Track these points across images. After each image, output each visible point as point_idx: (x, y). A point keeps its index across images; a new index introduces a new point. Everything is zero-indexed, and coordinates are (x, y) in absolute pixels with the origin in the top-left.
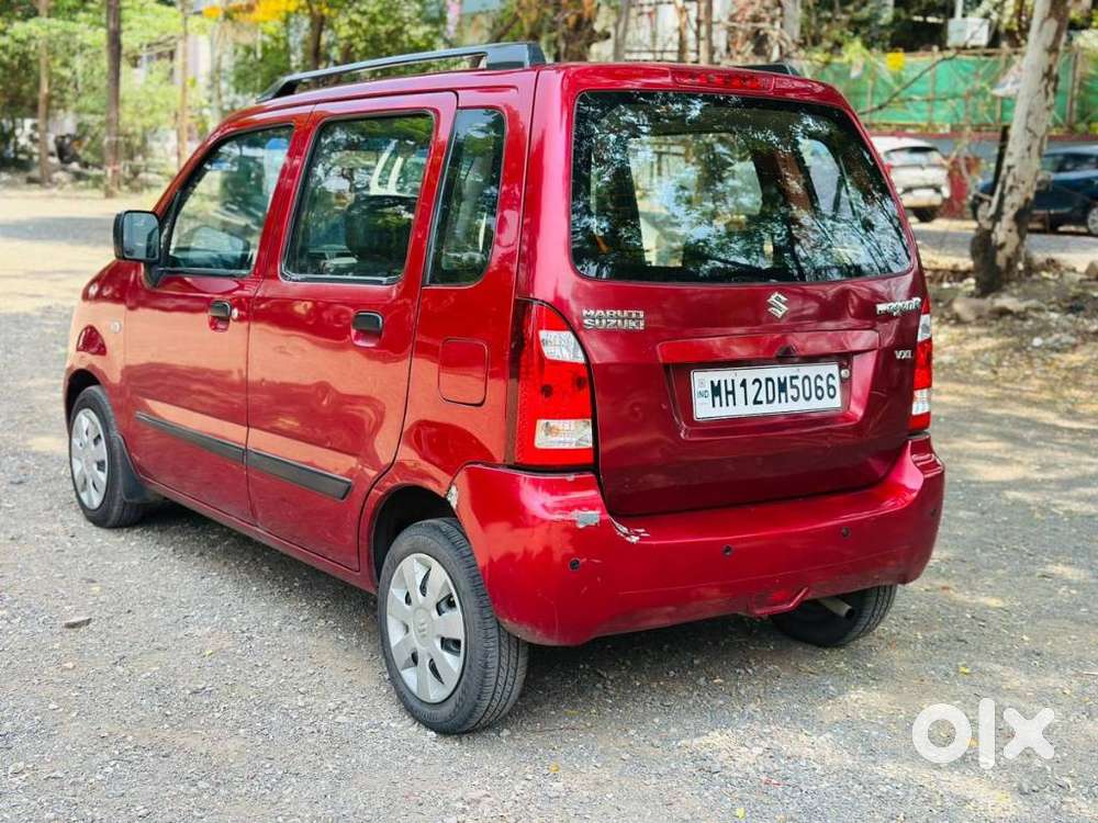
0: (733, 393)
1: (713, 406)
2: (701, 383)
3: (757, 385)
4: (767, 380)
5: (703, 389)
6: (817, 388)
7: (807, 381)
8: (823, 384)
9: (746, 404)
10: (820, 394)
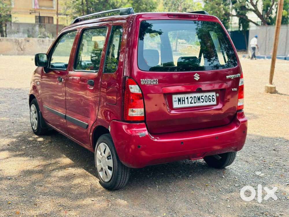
1: (179, 104)
2: (175, 98)
3: (191, 98)
4: (194, 97)
5: (175, 100)
6: (209, 99)
7: (206, 97)
8: (211, 98)
9: (188, 104)
10: (210, 100)
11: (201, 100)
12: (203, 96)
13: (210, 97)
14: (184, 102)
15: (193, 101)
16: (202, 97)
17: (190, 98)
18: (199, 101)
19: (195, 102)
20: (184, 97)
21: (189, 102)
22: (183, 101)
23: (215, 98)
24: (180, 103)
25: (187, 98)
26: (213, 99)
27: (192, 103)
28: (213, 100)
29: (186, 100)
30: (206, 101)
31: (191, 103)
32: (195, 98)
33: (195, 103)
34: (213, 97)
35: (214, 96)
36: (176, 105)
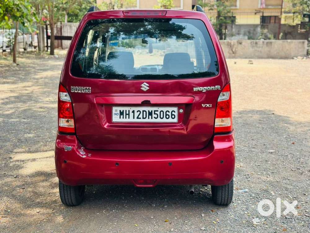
0: (129, 114)
1: (120, 118)
2: (116, 111)
3: (139, 112)
4: (143, 111)
5: (116, 113)
6: (166, 115)
7: (162, 113)
8: (170, 114)
9: (134, 118)
10: (167, 117)
11: (154, 115)
12: (158, 111)
13: (168, 113)
14: (127, 116)
15: (141, 116)
16: (156, 112)
17: (137, 112)
18: (150, 117)
19: (145, 117)
20: (129, 111)
21: (136, 116)
22: (126, 114)
23: (176, 114)
24: (122, 116)
25: (133, 112)
26: (172, 115)
27: (140, 118)
28: (173, 117)
29: (131, 114)
30: (162, 117)
31: (138, 118)
32: (145, 113)
33: (143, 118)
34: (173, 113)
35: (175, 112)
36: (116, 119)
